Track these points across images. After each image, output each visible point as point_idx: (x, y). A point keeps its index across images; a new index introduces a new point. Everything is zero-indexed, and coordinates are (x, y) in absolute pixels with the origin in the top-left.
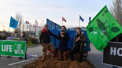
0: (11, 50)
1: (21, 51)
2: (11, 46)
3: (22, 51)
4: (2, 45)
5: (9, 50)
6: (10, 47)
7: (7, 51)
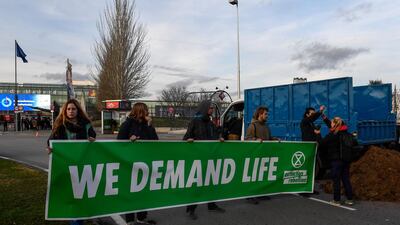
0: (274, 173)
1: (300, 175)
2: (276, 159)
3: (305, 172)
4: (248, 160)
5: (266, 174)
6: (272, 164)
7: (261, 179)
